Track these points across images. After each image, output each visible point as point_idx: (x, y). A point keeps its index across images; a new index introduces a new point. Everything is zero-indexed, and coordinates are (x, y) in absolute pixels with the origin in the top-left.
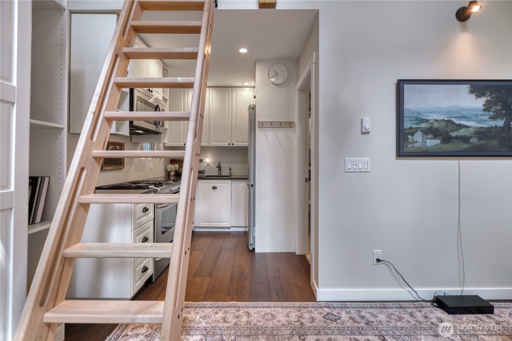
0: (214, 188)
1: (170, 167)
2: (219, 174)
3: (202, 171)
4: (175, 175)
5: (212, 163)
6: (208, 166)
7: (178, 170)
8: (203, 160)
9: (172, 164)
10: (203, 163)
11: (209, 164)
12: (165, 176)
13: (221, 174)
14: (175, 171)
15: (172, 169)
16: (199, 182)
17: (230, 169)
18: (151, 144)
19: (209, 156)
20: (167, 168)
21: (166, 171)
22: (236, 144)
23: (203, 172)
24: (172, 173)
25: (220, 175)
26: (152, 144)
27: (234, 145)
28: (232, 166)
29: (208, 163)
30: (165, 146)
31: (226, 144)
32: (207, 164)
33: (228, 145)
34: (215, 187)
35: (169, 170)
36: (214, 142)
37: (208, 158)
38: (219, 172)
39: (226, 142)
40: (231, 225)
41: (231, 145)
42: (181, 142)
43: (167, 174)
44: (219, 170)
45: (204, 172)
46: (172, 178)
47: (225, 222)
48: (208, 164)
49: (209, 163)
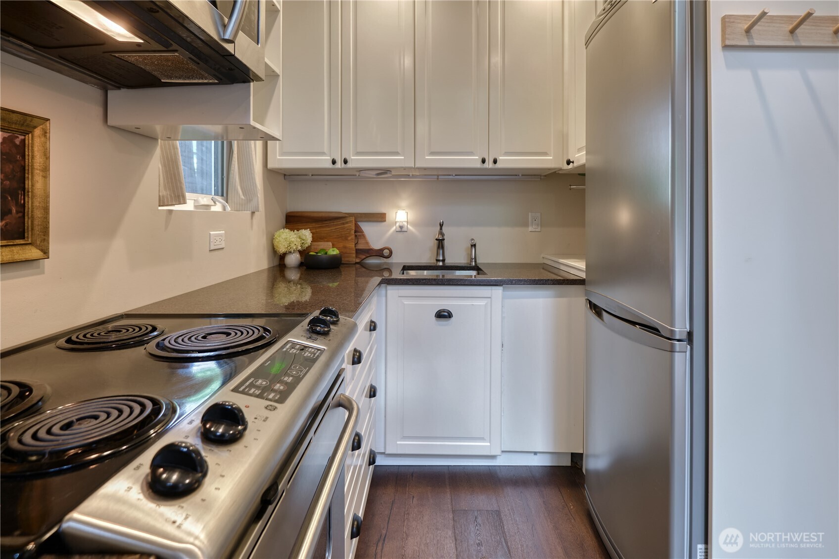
0: (443, 315)
1: (286, 239)
2: (438, 261)
3: (382, 250)
4: (301, 265)
5: (414, 225)
6: (400, 235)
7: (309, 247)
8: (385, 214)
9: (292, 229)
10: (384, 224)
11: (404, 229)
12: (269, 269)
13: (443, 261)
14: (300, 252)
15: (292, 245)
16: (389, 292)
17: (474, 246)
18: (220, 142)
19: (404, 203)
20: (276, 243)
21: (273, 250)
22: (507, 161)
23: (386, 252)
24: (293, 259)
25: (441, 264)
26: (223, 143)
27: (498, 165)
28: (482, 234)
29: (401, 224)
30: (270, 166)
31: (472, 161)
32: (399, 229)
33: (479, 165)
34: (444, 311)
35: (282, 249)
36: (432, 153)
37: (399, 208)
38: (438, 254)
39: (471, 153)
40: (501, 448)
41: (489, 165)
42: (323, 154)
43: (276, 262)
44: (438, 248)
45: (391, 252)
46: (293, 275)
47: (482, 439)
48: (401, 227)
49: (406, 224)
